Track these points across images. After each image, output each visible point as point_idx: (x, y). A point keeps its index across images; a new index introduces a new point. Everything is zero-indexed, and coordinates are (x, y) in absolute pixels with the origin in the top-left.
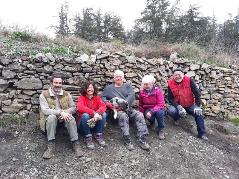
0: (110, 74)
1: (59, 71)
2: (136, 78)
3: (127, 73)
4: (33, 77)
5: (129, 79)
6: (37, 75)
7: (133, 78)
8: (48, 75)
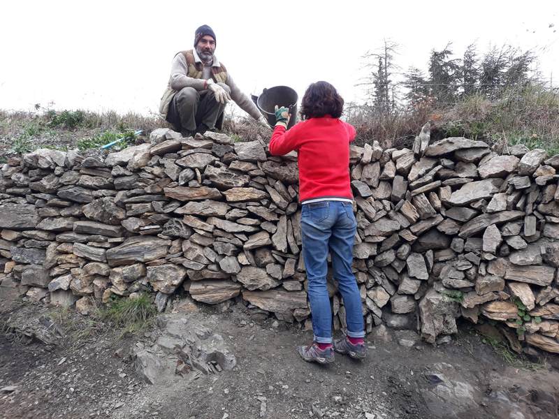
0: (178, 191)
1: (70, 186)
2: (258, 204)
3: (231, 188)
4: (22, 201)
5: (236, 205)
6: (29, 197)
7: (251, 203)
8: (47, 197)
